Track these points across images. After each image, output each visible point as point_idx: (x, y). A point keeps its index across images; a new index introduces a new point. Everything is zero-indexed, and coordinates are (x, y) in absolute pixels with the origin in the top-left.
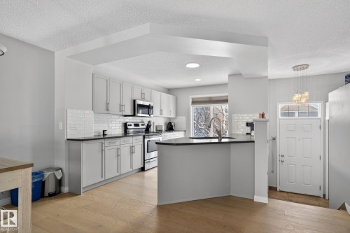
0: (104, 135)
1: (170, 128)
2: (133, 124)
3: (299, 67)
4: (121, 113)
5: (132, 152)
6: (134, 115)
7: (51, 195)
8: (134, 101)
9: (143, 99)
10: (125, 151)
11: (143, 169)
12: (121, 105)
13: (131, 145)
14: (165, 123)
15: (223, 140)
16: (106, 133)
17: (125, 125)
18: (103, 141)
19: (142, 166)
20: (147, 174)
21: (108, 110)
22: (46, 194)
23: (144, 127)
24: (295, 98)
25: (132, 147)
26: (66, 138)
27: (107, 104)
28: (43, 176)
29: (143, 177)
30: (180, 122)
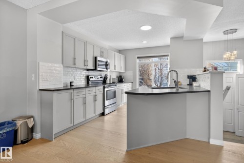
0: (71, 85)
1: (121, 80)
2: (93, 77)
3: (229, 31)
4: (85, 68)
5: (95, 100)
6: (95, 69)
7: (23, 142)
8: (96, 58)
9: (102, 56)
10: (90, 99)
11: (103, 114)
12: (85, 61)
13: (94, 94)
14: (117, 77)
15: (180, 90)
16: (73, 84)
17: (88, 78)
18: (72, 91)
19: (103, 111)
20: (106, 118)
21: (74, 64)
22: (19, 141)
23: (102, 79)
24: (225, 56)
25: (95, 96)
26: (38, 89)
27: (74, 59)
28: (15, 125)
29: (103, 121)
30: (128, 75)
